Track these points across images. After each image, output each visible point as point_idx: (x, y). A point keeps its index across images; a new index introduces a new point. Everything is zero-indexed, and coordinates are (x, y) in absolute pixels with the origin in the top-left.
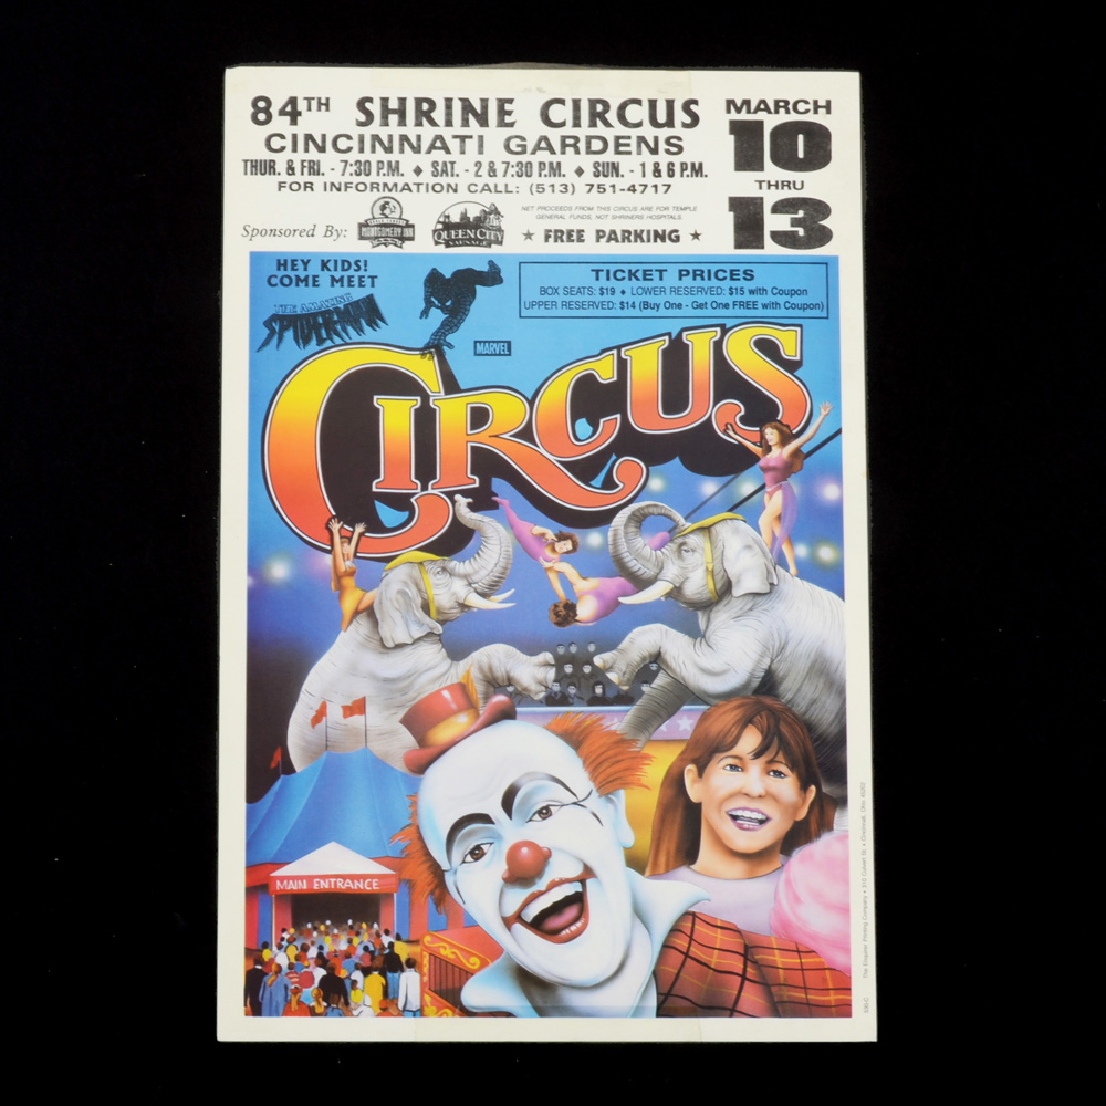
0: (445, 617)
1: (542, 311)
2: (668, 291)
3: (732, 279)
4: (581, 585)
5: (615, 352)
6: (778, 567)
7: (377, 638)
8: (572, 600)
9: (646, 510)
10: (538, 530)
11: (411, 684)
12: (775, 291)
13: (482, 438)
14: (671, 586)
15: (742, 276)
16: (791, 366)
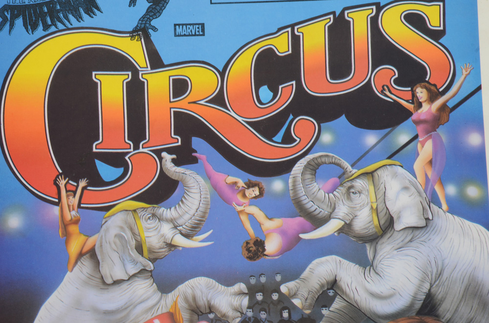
0: (156, 255)
4: (268, 225)
5: (289, 29)
6: (432, 205)
7: (98, 276)
8: (260, 238)
9: (319, 160)
10: (231, 179)
11: (128, 315)
13: (183, 105)
14: (343, 223)
16: (436, 35)
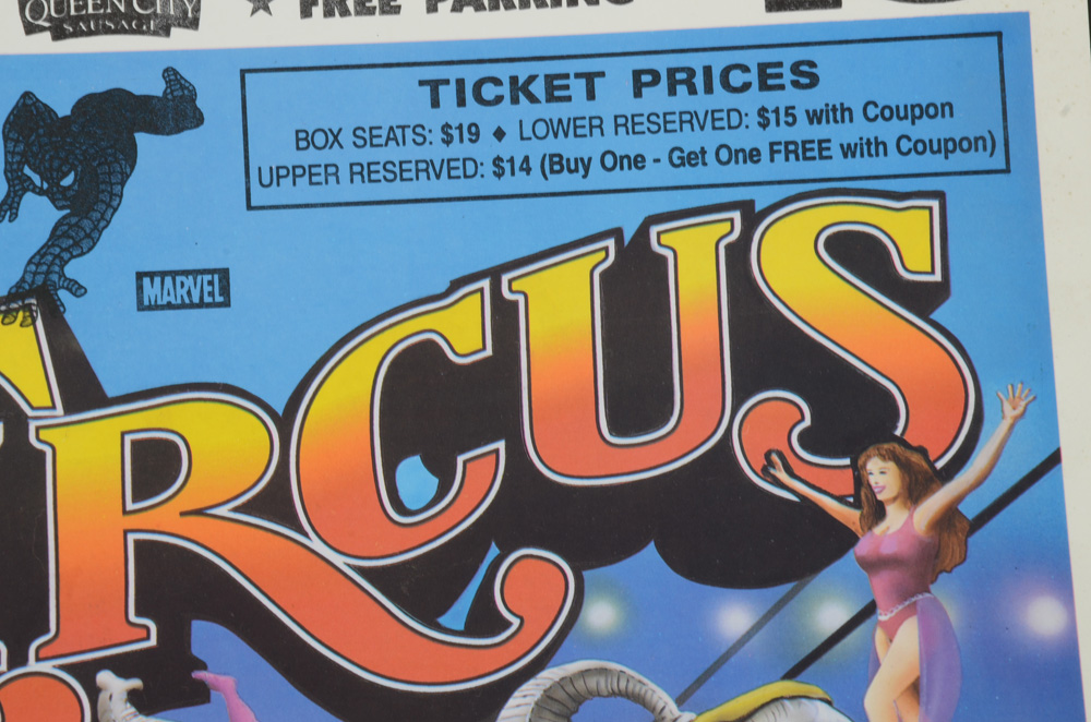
1: (303, 191)
2: (609, 126)
3: (764, 87)
5: (486, 284)
9: (580, 685)
12: (872, 111)
13: (165, 519)
15: (788, 77)
16: (923, 298)
